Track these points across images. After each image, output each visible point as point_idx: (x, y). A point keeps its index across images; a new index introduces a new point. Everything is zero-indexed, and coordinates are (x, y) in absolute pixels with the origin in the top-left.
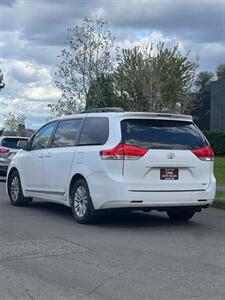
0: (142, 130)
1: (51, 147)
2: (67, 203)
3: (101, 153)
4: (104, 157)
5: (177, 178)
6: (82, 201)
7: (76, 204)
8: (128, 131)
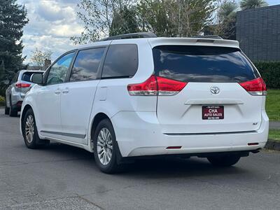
0: (176, 58)
1: (69, 81)
2: (89, 148)
3: (129, 88)
4: (133, 92)
5: (222, 118)
6: (106, 146)
7: (99, 149)
8: (162, 60)
